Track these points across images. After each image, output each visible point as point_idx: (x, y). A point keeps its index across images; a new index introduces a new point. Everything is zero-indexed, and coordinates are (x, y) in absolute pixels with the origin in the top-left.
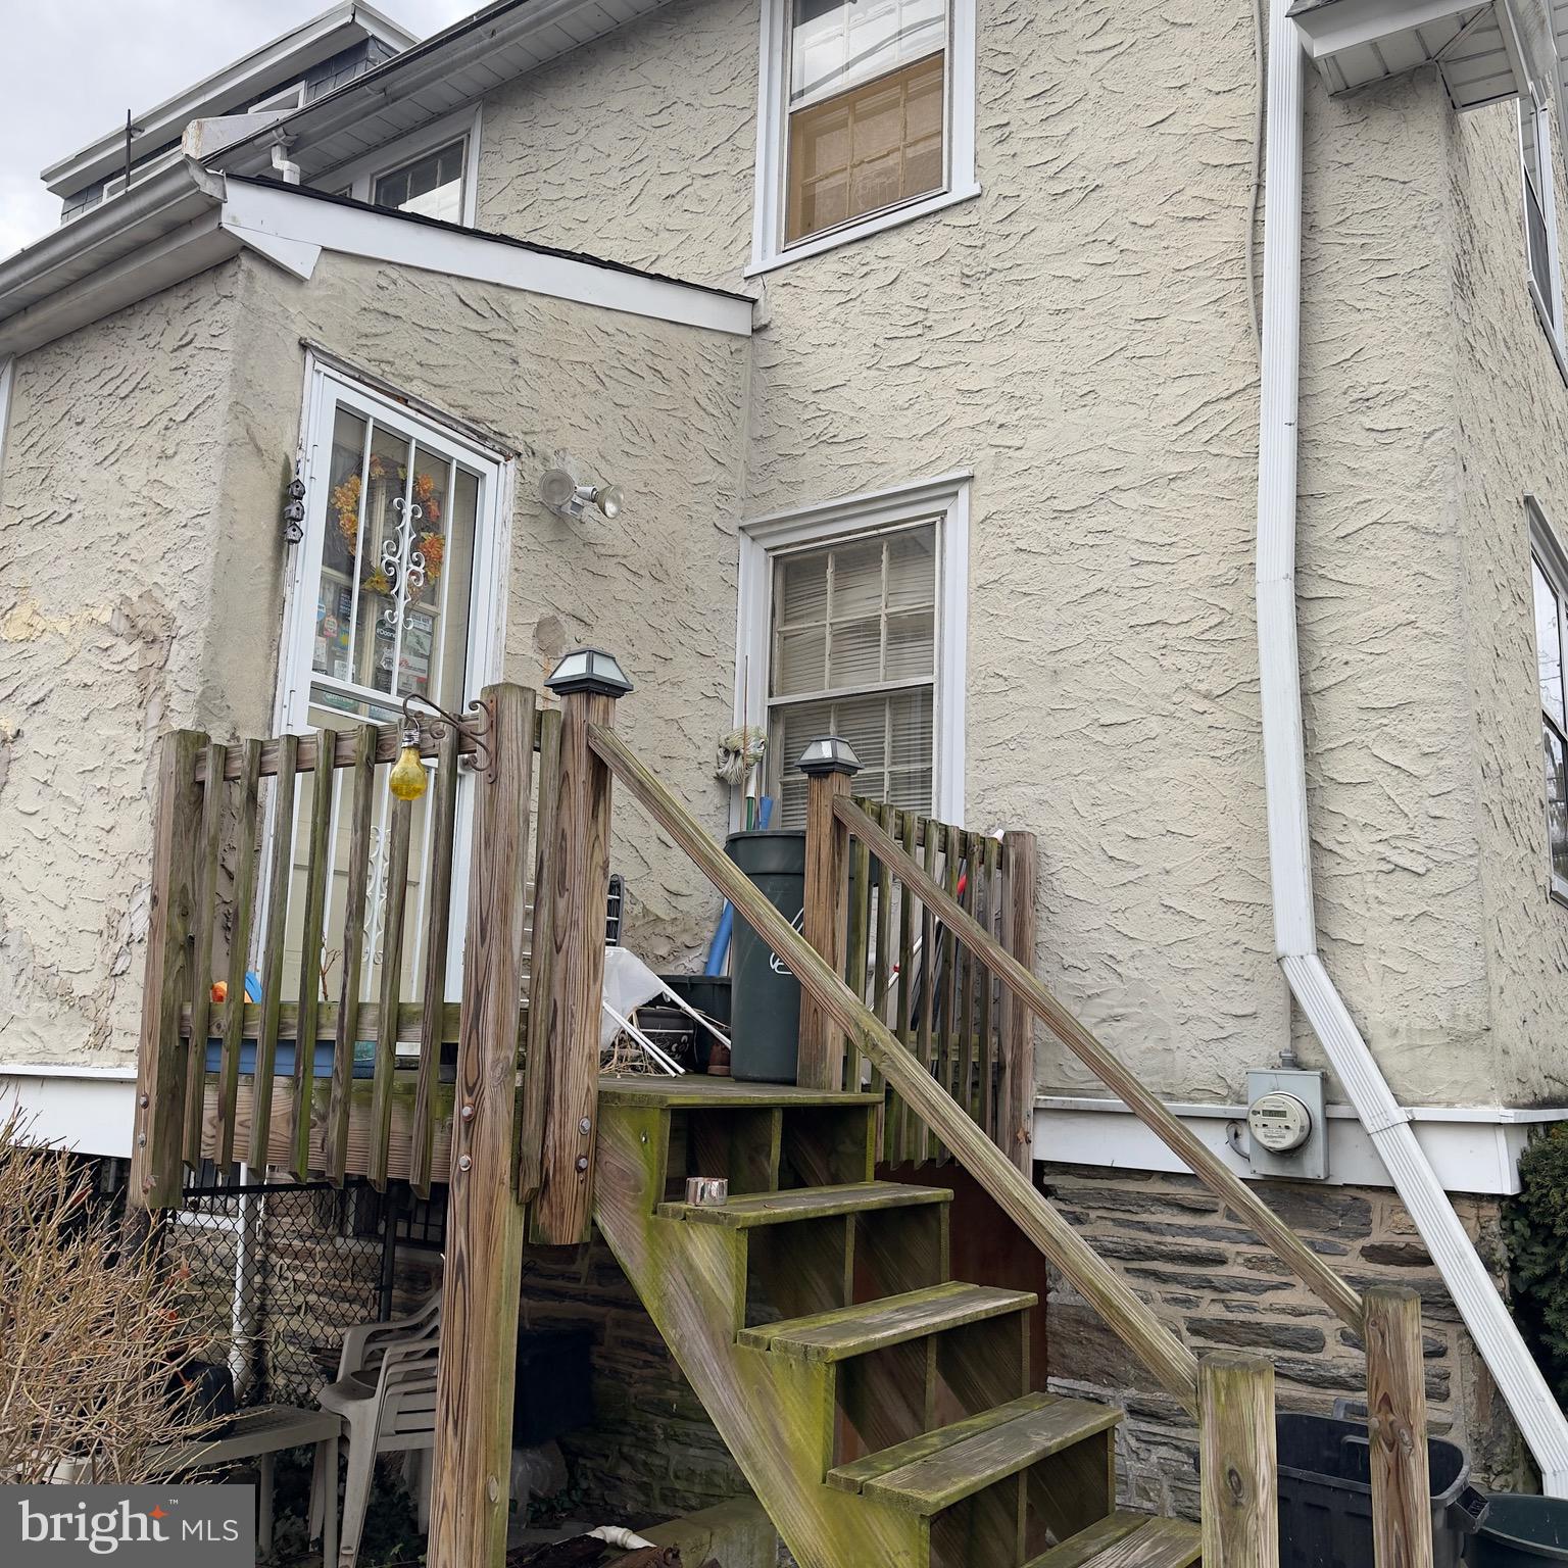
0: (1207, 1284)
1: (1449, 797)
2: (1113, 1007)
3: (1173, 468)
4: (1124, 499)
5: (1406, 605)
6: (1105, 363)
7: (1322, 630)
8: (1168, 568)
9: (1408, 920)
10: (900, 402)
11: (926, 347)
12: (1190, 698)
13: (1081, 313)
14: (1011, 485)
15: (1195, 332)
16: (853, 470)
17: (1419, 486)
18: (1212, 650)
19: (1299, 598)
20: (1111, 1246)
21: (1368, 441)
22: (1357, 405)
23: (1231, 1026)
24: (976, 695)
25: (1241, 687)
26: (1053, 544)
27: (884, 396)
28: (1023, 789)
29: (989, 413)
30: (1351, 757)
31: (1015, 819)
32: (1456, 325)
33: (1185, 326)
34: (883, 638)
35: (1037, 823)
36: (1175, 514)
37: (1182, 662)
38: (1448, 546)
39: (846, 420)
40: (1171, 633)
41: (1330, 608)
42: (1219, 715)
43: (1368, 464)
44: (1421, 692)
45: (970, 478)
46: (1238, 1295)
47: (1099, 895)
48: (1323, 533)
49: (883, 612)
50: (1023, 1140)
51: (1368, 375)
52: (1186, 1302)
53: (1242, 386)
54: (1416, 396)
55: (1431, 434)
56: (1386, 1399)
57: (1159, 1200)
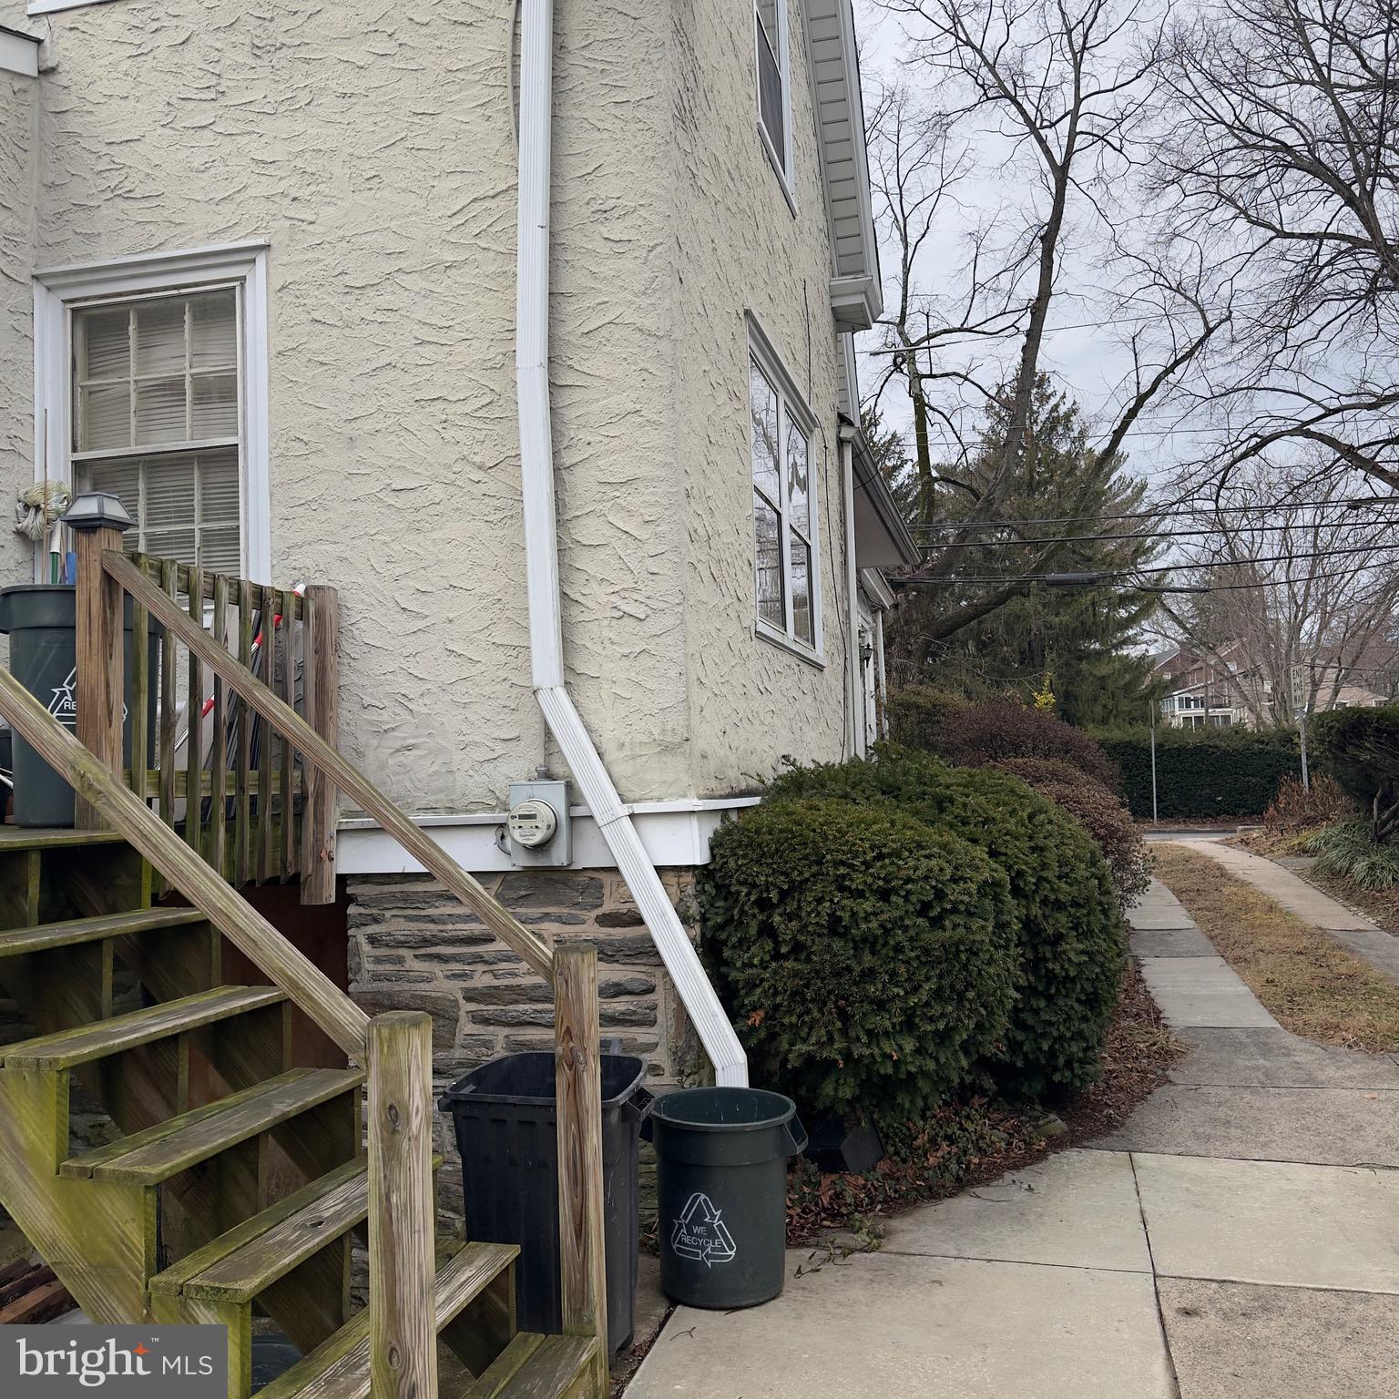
0: (479, 959)
1: (663, 557)
2: (405, 738)
3: (449, 257)
4: (406, 280)
5: (634, 396)
6: (387, 151)
7: (570, 414)
8: (447, 349)
9: (632, 656)
10: (195, 164)
11: (220, 112)
12: (467, 468)
13: (365, 99)
14: (306, 257)
15: (466, 131)
16: (149, 227)
17: (644, 294)
18: (484, 426)
19: (551, 384)
20: (402, 938)
21: (604, 248)
22: (597, 216)
23: (500, 749)
24: (279, 457)
25: (508, 461)
26: (345, 318)
27: (180, 156)
28: (325, 547)
29: (283, 185)
30: (592, 522)
31: (318, 575)
32: (675, 153)
33: (457, 125)
34: (188, 397)
35: (338, 578)
36: (451, 300)
37: (460, 435)
38: (665, 347)
39: (142, 176)
40: (451, 409)
41: (577, 395)
42: (491, 484)
43: (606, 269)
44: (644, 470)
45: (266, 247)
46: (504, 965)
47: (393, 642)
48: (569, 328)
49: (188, 372)
50: (326, 858)
51: (608, 189)
52: (463, 976)
53: (505, 187)
54: (643, 212)
55: (654, 248)
56: (568, 1031)
57: (442, 896)
